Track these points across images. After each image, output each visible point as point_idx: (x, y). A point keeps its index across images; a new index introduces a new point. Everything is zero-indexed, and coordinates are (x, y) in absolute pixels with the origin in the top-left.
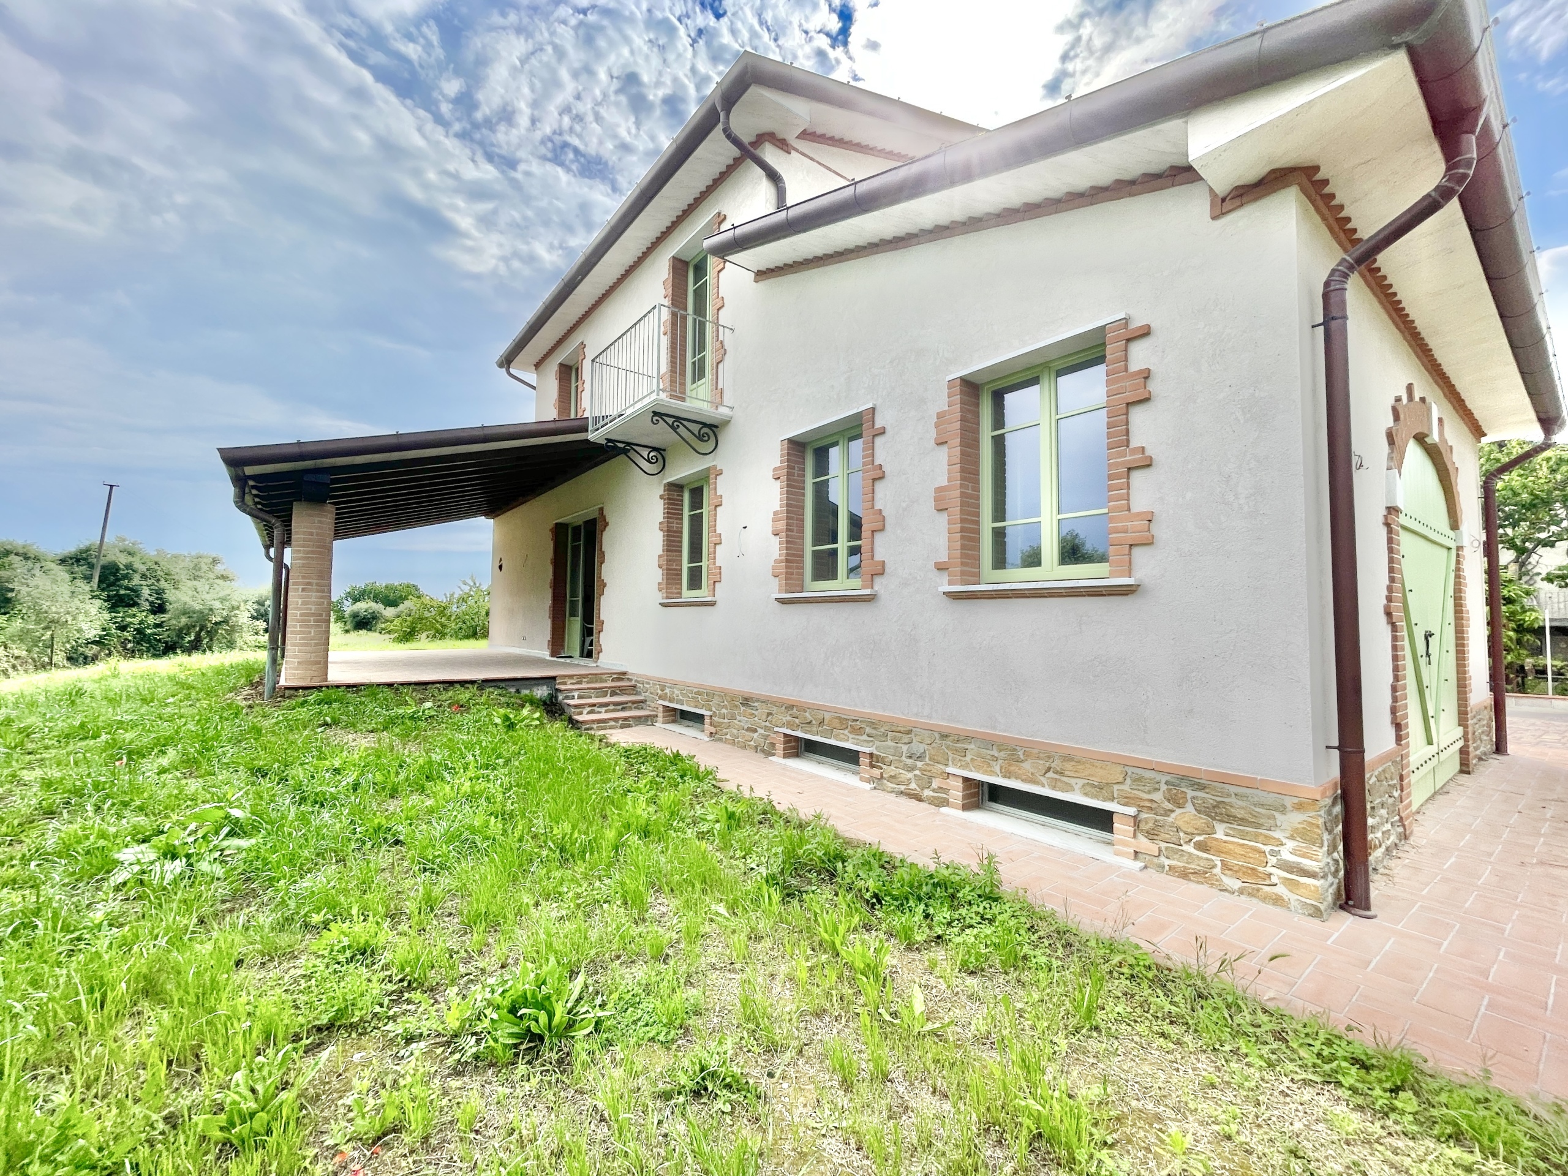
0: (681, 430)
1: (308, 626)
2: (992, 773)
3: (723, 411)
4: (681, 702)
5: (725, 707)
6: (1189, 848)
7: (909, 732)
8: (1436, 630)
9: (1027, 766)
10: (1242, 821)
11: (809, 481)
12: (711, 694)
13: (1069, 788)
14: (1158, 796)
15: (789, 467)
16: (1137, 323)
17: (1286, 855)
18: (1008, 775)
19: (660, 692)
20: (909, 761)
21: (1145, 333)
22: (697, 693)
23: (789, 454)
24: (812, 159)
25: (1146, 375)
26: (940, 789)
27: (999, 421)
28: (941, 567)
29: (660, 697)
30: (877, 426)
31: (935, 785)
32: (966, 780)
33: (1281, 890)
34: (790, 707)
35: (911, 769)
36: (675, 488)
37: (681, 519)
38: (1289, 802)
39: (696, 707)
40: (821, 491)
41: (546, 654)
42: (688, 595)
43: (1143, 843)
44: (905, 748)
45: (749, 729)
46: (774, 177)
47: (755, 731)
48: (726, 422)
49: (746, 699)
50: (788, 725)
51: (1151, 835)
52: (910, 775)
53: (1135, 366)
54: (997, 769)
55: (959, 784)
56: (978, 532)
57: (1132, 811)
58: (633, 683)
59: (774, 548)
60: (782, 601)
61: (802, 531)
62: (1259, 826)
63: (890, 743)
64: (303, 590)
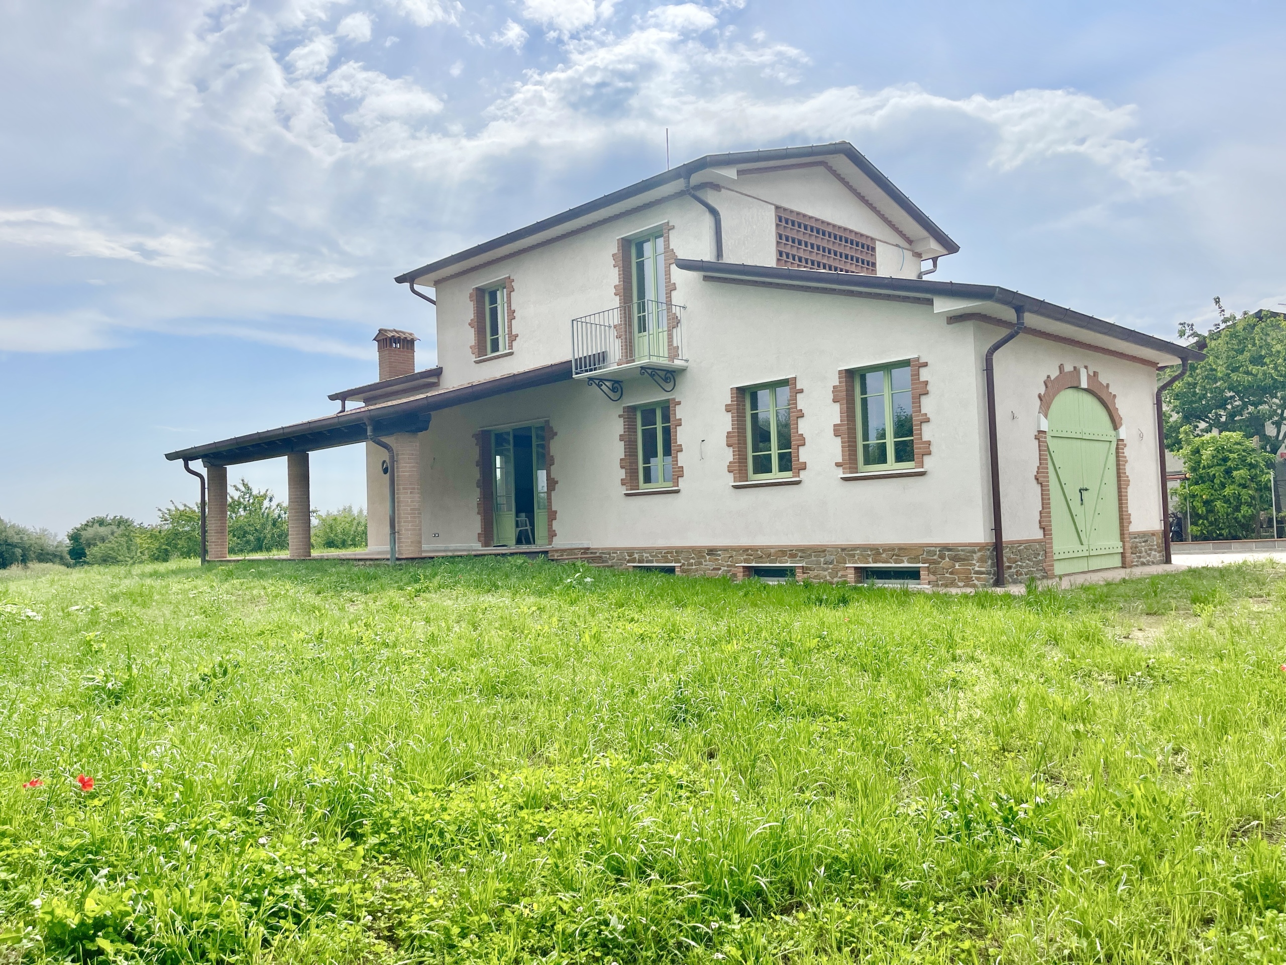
0: (656, 377)
2: (869, 563)
4: (652, 562)
5: (693, 558)
6: (948, 575)
7: (824, 551)
8: (1093, 486)
9: (884, 555)
10: (964, 560)
11: (749, 413)
12: (679, 551)
14: (935, 557)
15: (737, 405)
16: (921, 361)
17: (977, 569)
18: (875, 562)
19: (627, 558)
20: (825, 566)
21: (925, 365)
22: (667, 553)
23: (737, 397)
25: (926, 383)
28: (838, 465)
29: (629, 561)
30: (798, 388)
33: (976, 582)
34: (747, 550)
35: (826, 570)
36: (631, 411)
37: (636, 432)
39: (666, 562)
40: (755, 417)
41: (477, 547)
42: (644, 487)
44: (822, 560)
45: (714, 569)
46: (714, 212)
47: (720, 569)
48: (682, 371)
50: (746, 561)
51: (934, 573)
52: (826, 573)
53: (922, 379)
54: (871, 560)
55: (853, 571)
56: (856, 446)
57: (926, 565)
58: (598, 555)
59: (729, 455)
61: (745, 443)
62: (968, 560)
63: (813, 558)
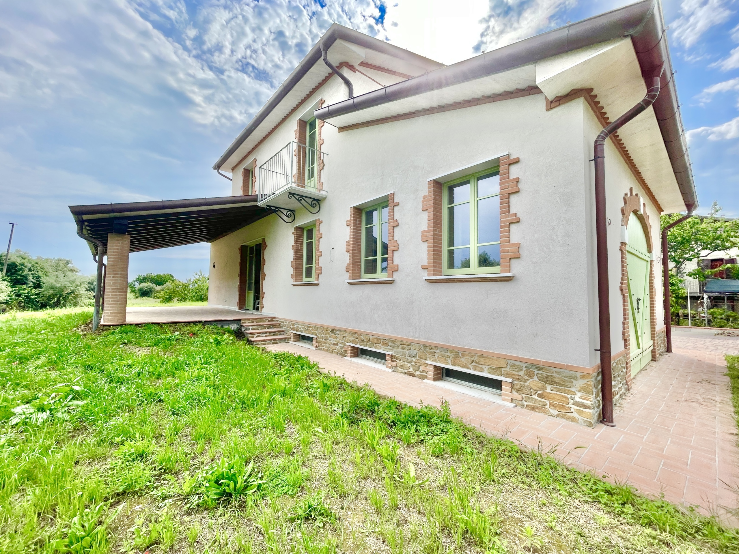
0: (303, 201)
1: (116, 295)
2: (447, 363)
3: (323, 193)
4: (301, 331)
5: (323, 333)
6: (535, 397)
7: (409, 345)
8: (641, 297)
9: (463, 360)
10: (558, 384)
11: (364, 227)
12: (316, 327)
13: (482, 370)
14: (521, 373)
15: (354, 220)
16: (513, 157)
17: (577, 399)
18: (454, 364)
19: (292, 327)
20: (409, 358)
21: (517, 161)
22: (310, 327)
23: (354, 214)
24: (366, 75)
25: (517, 181)
26: (423, 371)
27: (451, 200)
28: (424, 268)
29: (292, 329)
30: (395, 201)
31: (421, 369)
32: (435, 367)
33: (575, 415)
34: (355, 333)
35: (410, 362)
36: (299, 230)
37: (303, 244)
38: (579, 375)
39: (309, 333)
40: (369, 231)
41: (236, 309)
42: (306, 280)
43: (515, 395)
44: (407, 352)
45: (334, 344)
46: (348, 83)
47: (337, 345)
48: (325, 198)
49: (333, 330)
50: (353, 342)
51: (519, 391)
52: (409, 365)
53: (512, 176)
54: (449, 361)
55: (432, 369)
56: (441, 251)
57: (510, 380)
58: (279, 322)
59: (347, 259)
60: (350, 283)
61: (360, 250)
62: (566, 386)
63: (400, 350)
64: (113, 277)
